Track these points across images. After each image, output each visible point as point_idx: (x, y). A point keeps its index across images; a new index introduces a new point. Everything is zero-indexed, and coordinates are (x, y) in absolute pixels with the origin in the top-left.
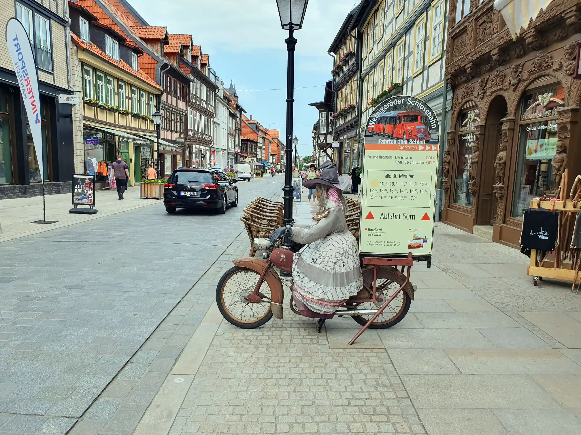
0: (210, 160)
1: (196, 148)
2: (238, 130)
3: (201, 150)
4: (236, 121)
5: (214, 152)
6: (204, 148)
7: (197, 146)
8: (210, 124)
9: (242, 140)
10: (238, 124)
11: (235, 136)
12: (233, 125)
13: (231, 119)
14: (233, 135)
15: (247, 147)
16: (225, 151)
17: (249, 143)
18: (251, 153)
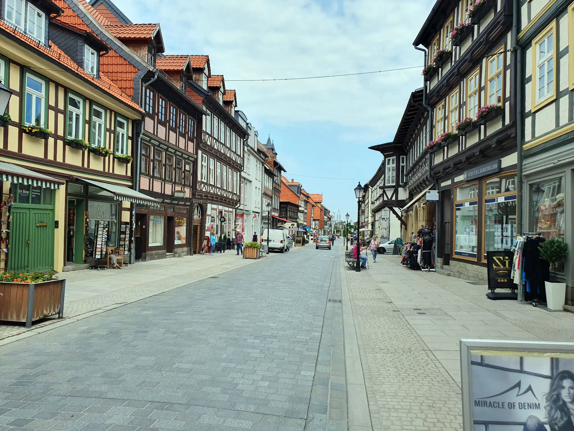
0: (235, 225)
1: (212, 209)
2: (276, 190)
3: (221, 212)
4: (273, 179)
5: (242, 215)
6: (227, 209)
7: (215, 206)
8: (235, 179)
9: (281, 203)
10: (276, 183)
11: (271, 198)
12: (269, 185)
13: (266, 176)
14: (269, 196)
15: (286, 211)
16: (257, 214)
17: (289, 206)
18: (291, 217)
